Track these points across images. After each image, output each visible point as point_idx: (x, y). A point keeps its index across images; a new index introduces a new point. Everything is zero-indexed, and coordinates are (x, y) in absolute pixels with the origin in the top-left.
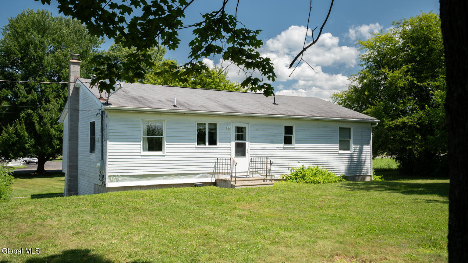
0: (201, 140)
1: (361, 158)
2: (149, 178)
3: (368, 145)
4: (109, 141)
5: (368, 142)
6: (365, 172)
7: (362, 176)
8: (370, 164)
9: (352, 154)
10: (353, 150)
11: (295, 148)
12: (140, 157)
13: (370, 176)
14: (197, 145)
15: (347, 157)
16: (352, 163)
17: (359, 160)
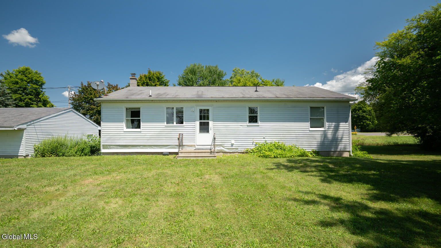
0: (169, 121)
1: (337, 135)
2: (130, 147)
3: (346, 123)
4: (103, 122)
5: (346, 120)
6: (342, 148)
7: (339, 151)
8: (348, 140)
9: (326, 131)
10: (327, 128)
11: (260, 126)
12: (123, 132)
13: (349, 151)
14: (167, 124)
15: (320, 133)
16: (325, 139)
17: (334, 137)
